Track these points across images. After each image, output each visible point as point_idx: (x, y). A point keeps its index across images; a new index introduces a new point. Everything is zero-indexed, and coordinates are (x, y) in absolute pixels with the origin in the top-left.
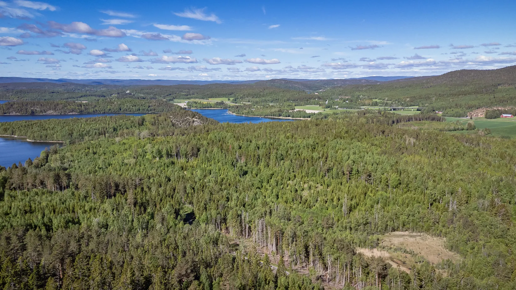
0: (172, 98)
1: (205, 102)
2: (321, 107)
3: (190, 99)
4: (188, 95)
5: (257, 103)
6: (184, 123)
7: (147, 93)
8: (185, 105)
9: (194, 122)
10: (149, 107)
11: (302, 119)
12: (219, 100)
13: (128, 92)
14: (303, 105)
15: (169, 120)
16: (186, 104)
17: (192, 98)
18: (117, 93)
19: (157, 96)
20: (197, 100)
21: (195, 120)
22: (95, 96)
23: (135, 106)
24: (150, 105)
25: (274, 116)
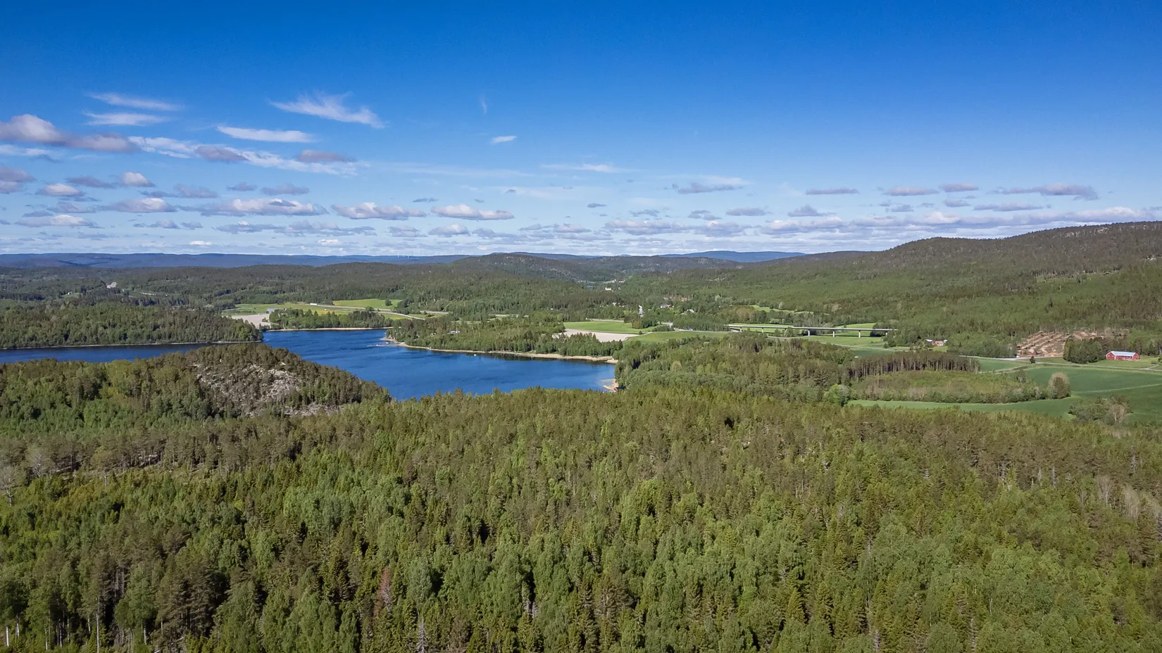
0: (230, 301)
1: (322, 310)
2: (630, 324)
3: (282, 303)
4: (276, 293)
5: (462, 312)
6: (239, 386)
7: (165, 289)
8: (264, 320)
9: (272, 379)
10: (156, 327)
11: (588, 358)
12: (361, 305)
13: (114, 285)
14: (582, 319)
15: (188, 379)
16: (267, 316)
17: (287, 299)
18: (79, 288)
19: (191, 297)
20: (302, 306)
21: (279, 373)
22: (13, 296)
23: (114, 326)
24: (159, 322)
25: (512, 350)
